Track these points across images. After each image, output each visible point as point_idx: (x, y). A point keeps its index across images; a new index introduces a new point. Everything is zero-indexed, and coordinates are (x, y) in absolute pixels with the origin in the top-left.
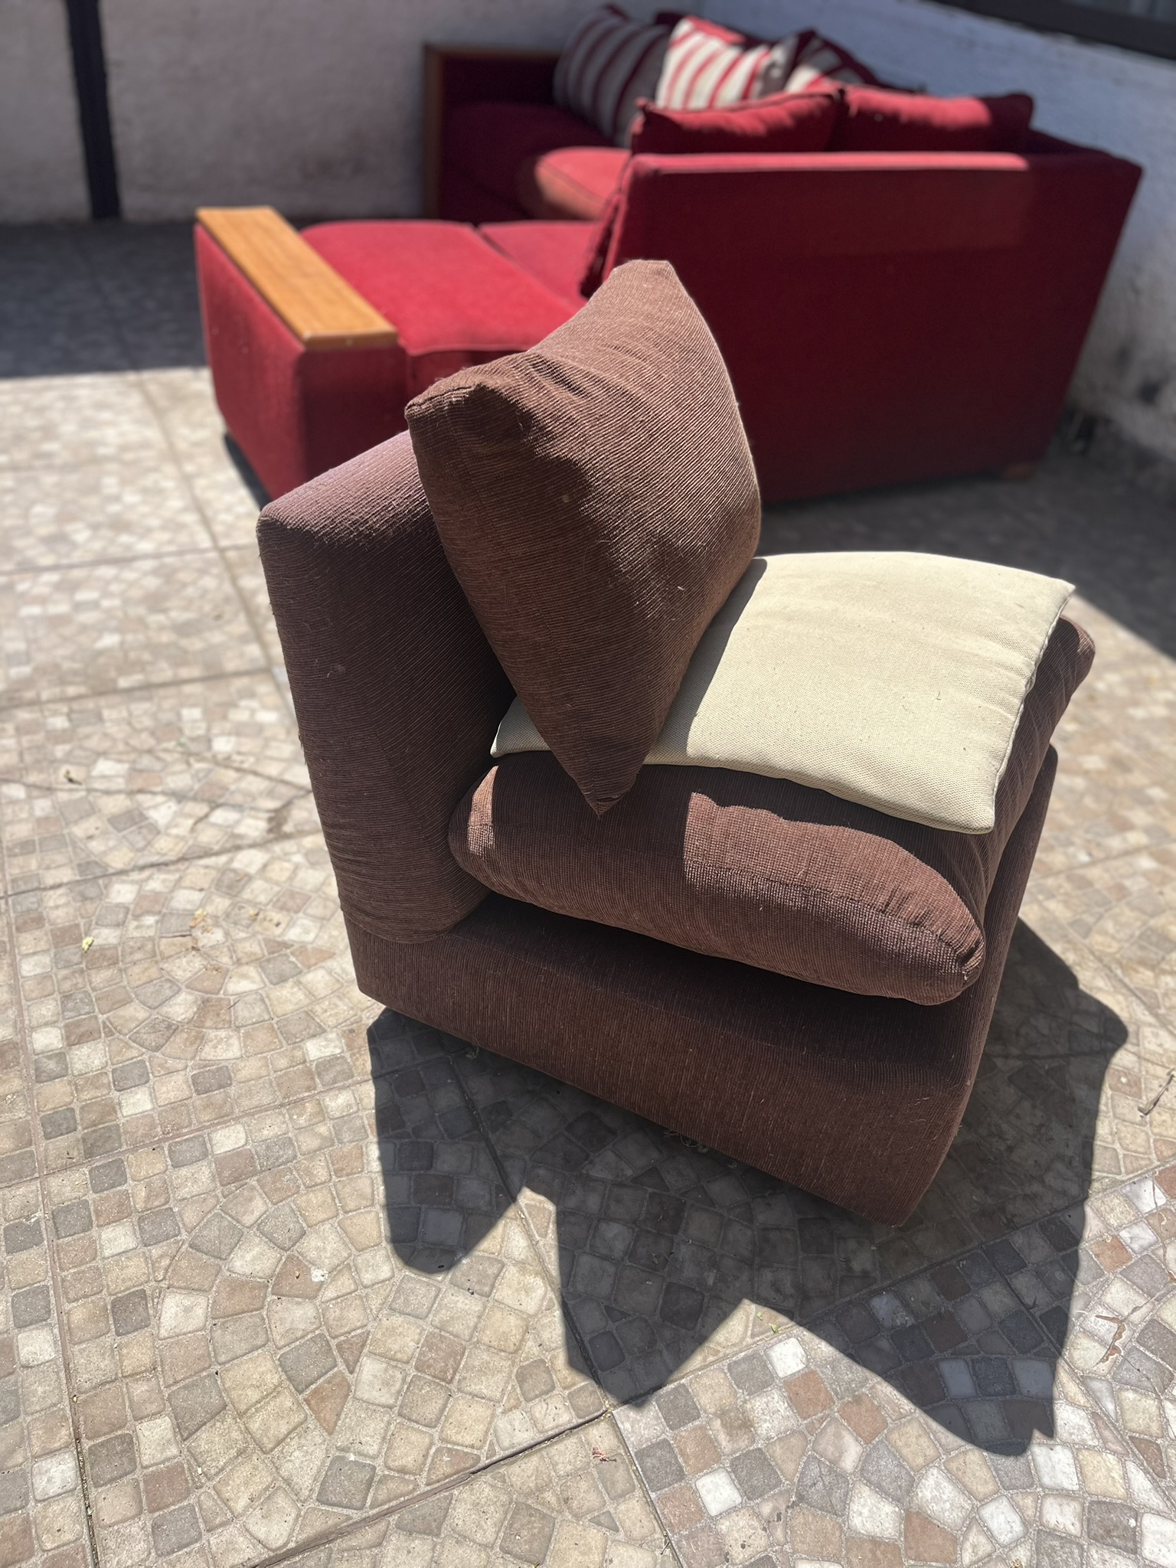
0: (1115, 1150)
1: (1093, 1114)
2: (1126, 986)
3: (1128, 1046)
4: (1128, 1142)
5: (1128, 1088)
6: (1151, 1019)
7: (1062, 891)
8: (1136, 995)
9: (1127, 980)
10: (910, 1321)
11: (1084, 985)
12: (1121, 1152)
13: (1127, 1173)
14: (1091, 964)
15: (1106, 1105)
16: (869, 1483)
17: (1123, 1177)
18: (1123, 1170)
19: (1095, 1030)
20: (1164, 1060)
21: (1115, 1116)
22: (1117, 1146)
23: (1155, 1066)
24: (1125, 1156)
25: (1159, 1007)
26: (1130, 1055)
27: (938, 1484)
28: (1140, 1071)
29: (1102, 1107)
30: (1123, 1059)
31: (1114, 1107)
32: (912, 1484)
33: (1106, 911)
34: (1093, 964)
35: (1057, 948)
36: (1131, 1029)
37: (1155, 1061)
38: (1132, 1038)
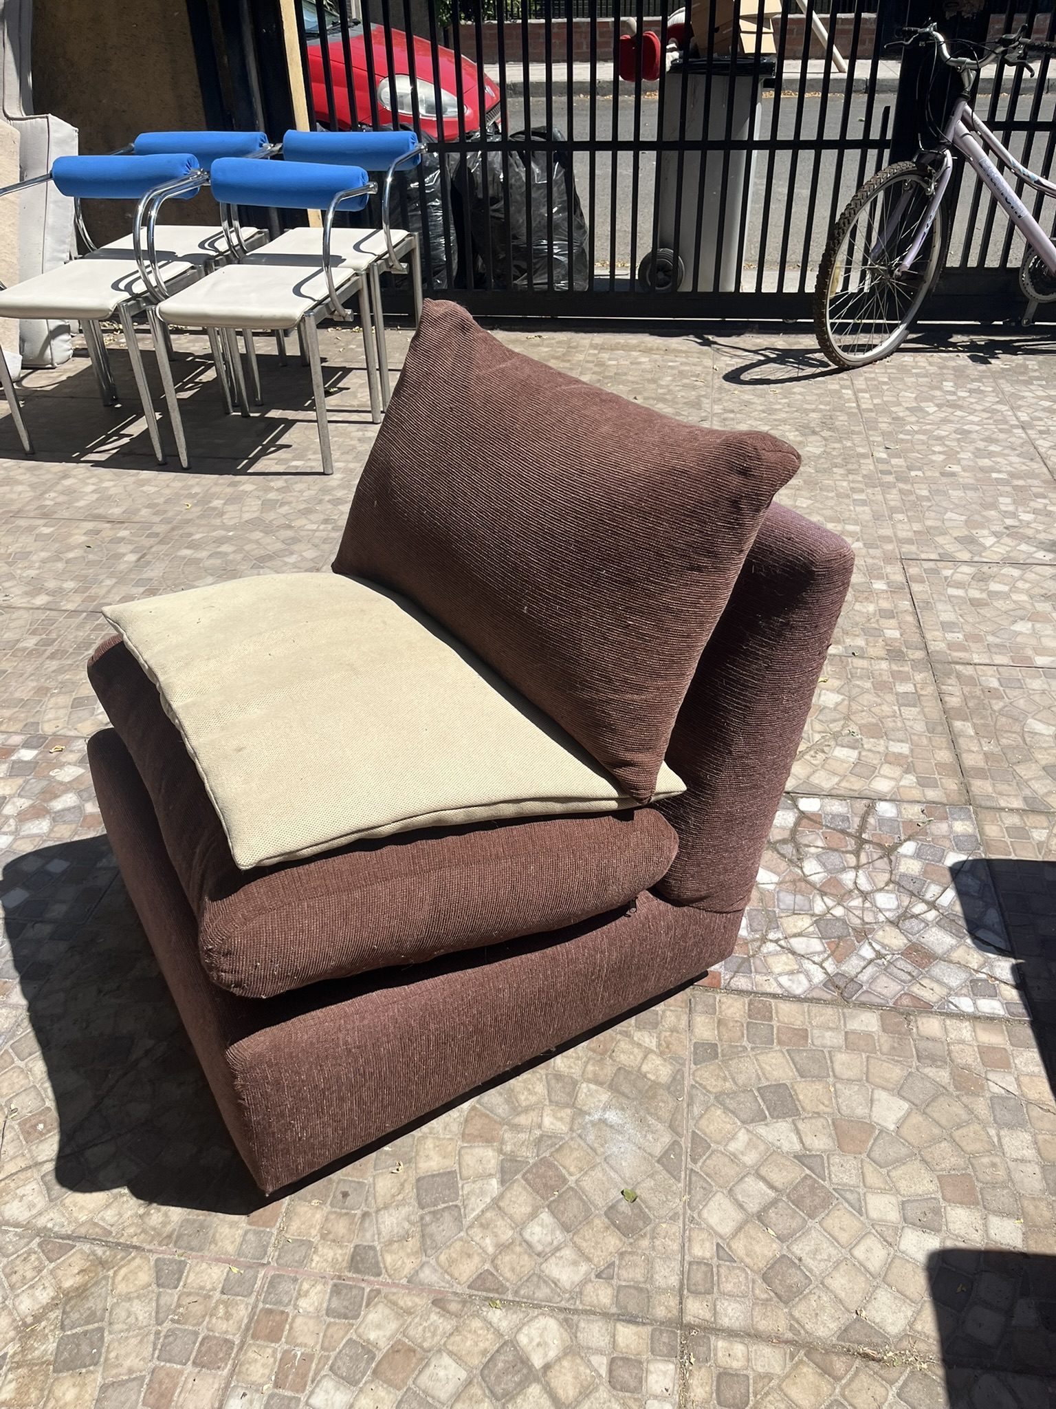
0: (22, 1060)
1: (53, 1073)
2: (84, 1238)
3: (50, 1166)
4: (15, 1075)
5: (33, 1122)
6: (41, 1222)
7: (221, 1310)
8: (68, 1237)
9: (86, 1247)
10: (99, 865)
11: (122, 1195)
12: (18, 1062)
13: (6, 1051)
14: (132, 1230)
15: (45, 1090)
16: (74, 807)
17: (7, 1047)
18: (11, 1051)
19: (88, 1153)
20: (12, 1185)
21: (34, 1087)
22: (22, 1064)
23: (19, 1169)
24: (13, 1062)
25: (40, 1245)
26: (45, 1159)
27: (41, 829)
28: (30, 1151)
29: (48, 1085)
30: (49, 1148)
31: (39, 1094)
32: (54, 820)
33: (158, 1333)
34: (131, 1235)
35: (176, 1214)
36: (57, 1188)
37: (21, 1176)
38: (51, 1178)
